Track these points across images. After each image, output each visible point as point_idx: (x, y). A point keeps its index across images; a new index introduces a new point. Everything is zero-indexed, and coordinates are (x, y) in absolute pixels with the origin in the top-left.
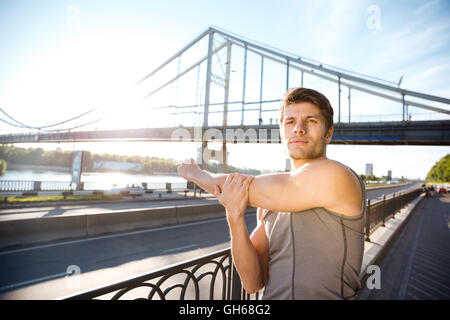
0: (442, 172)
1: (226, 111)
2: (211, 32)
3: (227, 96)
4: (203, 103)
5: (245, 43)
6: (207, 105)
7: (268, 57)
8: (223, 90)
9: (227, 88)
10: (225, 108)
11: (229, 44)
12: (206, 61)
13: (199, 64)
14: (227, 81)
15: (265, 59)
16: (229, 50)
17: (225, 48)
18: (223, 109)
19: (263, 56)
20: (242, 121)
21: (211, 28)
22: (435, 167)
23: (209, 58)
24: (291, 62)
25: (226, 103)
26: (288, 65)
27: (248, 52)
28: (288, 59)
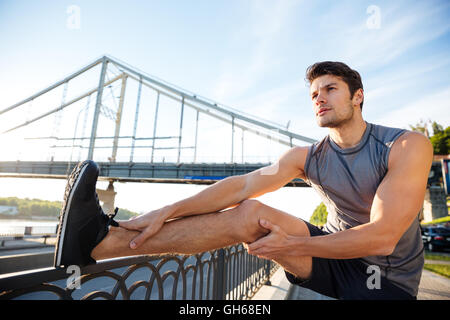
1: (115, 147)
2: (105, 61)
3: (117, 130)
4: (88, 134)
5: (141, 76)
6: (93, 138)
7: (164, 93)
8: (114, 124)
9: (118, 122)
10: (115, 143)
11: (125, 77)
12: (96, 93)
13: (90, 94)
14: (119, 115)
15: (161, 95)
16: (124, 83)
17: (120, 81)
18: (112, 145)
19: (159, 92)
20: (132, 157)
21: (105, 57)
23: (100, 91)
24: (186, 100)
25: (116, 137)
26: (183, 102)
27: (143, 85)
28: (183, 95)
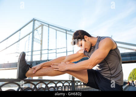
0: (134, 76)
1: (41, 54)
2: (34, 20)
3: (41, 47)
4: (31, 51)
5: (49, 25)
6: (32, 51)
8: (40, 45)
9: (41, 44)
10: (41, 53)
11: (42, 26)
12: (32, 33)
13: (29, 34)
14: (42, 41)
15: (57, 31)
16: (42, 28)
17: (41, 27)
18: (40, 53)
19: (56, 30)
20: (48, 57)
21: (34, 19)
22: (130, 74)
23: (33, 32)
24: (67, 32)
25: (41, 50)
26: (66, 33)
27: (50, 28)
28: (66, 30)
